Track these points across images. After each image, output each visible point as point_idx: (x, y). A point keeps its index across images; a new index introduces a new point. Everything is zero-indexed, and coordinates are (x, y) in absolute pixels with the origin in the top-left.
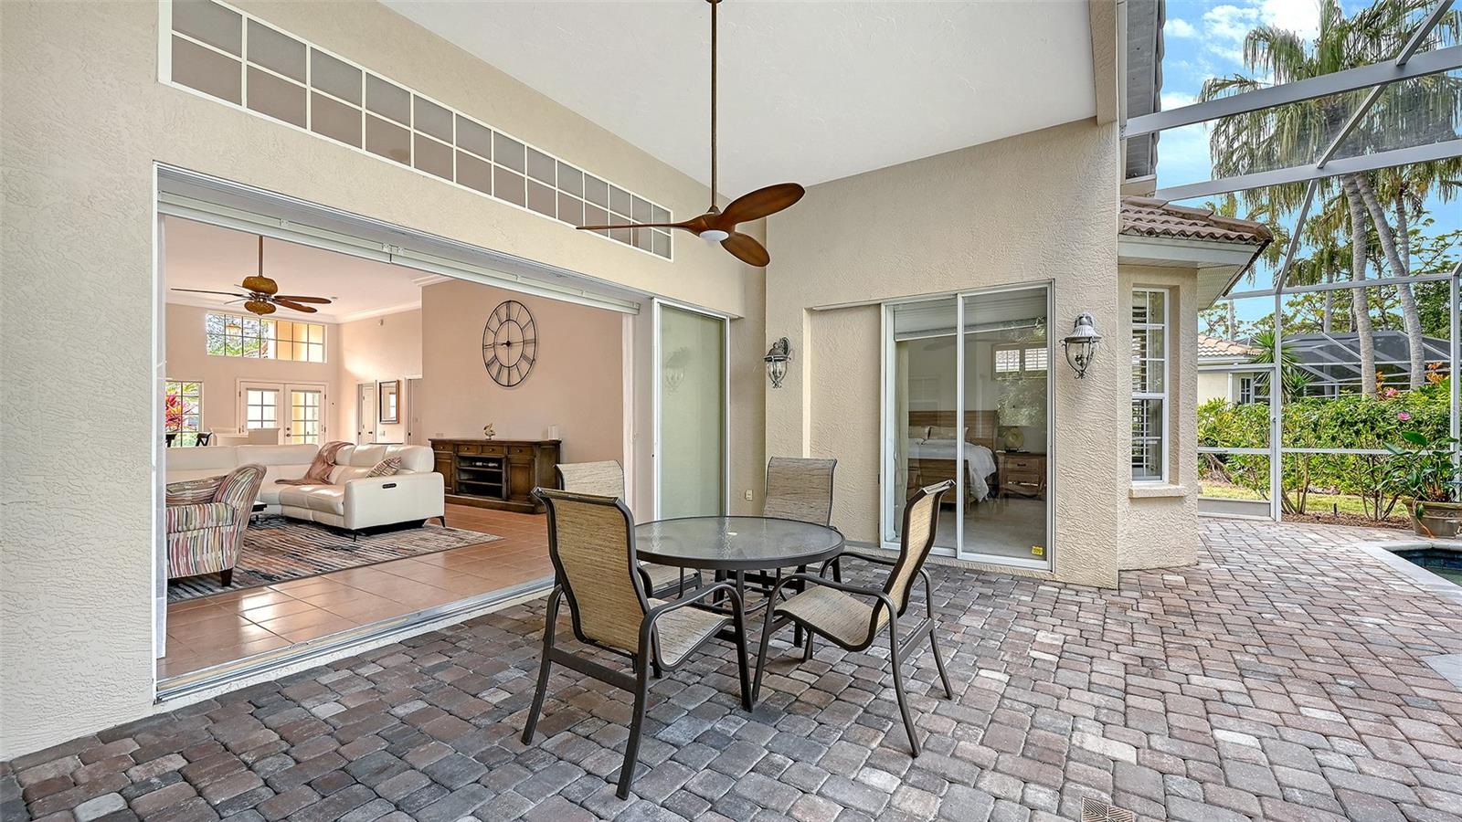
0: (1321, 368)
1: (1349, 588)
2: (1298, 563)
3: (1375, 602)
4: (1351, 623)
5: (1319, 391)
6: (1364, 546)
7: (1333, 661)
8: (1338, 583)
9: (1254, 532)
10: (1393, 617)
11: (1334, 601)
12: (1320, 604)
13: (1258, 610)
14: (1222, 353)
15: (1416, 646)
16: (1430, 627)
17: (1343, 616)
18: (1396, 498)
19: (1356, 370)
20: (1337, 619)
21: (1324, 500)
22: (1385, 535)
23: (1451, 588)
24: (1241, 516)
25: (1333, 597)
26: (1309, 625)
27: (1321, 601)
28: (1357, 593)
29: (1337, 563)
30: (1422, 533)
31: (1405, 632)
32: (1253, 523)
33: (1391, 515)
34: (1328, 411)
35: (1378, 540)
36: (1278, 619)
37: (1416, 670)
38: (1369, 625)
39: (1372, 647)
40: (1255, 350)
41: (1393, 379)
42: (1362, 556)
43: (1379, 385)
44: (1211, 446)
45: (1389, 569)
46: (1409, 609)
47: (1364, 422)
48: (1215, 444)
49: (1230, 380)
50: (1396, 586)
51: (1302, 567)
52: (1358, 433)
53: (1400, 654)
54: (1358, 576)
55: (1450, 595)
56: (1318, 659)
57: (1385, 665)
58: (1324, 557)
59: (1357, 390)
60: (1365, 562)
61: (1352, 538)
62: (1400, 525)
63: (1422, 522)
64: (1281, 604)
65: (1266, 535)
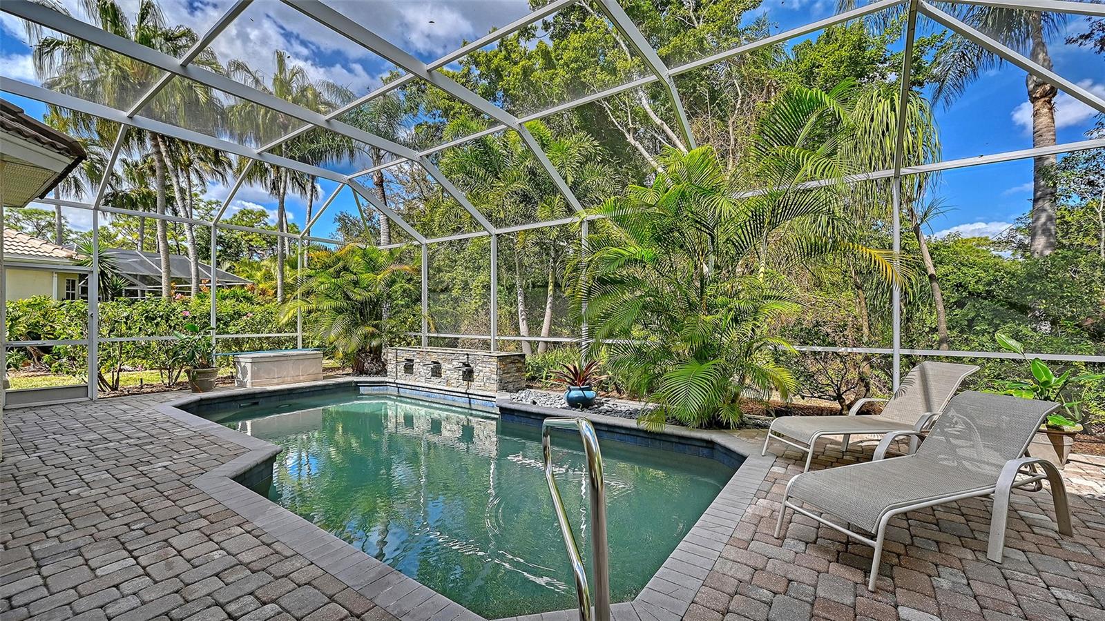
0: (135, 276)
1: (147, 444)
2: (108, 433)
3: (164, 450)
4: (146, 472)
5: (134, 293)
6: (159, 407)
7: (129, 512)
8: (140, 442)
9: (72, 413)
10: (175, 457)
11: (134, 458)
12: (123, 464)
13: (65, 489)
14: (47, 255)
15: (189, 474)
16: (198, 457)
17: (140, 469)
18: (182, 368)
19: (158, 279)
20: (136, 473)
21: (135, 376)
22: (173, 396)
23: (211, 424)
24: (59, 402)
25: (134, 454)
26: (112, 487)
27: (124, 461)
28: (152, 446)
29: (139, 425)
30: (195, 391)
31: (182, 466)
32: (71, 407)
33: (178, 381)
34: (139, 307)
35: (169, 400)
36: (85, 491)
37: (188, 492)
38: (159, 469)
39: (159, 487)
40: (79, 256)
41: (181, 288)
42: (157, 416)
43: (173, 292)
44: (34, 339)
45: (175, 421)
46: (185, 448)
47: (161, 317)
48: (38, 338)
49: (55, 279)
50: (179, 432)
51: (111, 436)
52: (157, 324)
53: (178, 484)
54: (153, 432)
55: (209, 430)
56: (116, 515)
57: (167, 498)
58: (130, 423)
59: (157, 293)
60: (160, 419)
61: (151, 403)
62: (182, 387)
63: (197, 383)
64: (90, 476)
65: (83, 414)
